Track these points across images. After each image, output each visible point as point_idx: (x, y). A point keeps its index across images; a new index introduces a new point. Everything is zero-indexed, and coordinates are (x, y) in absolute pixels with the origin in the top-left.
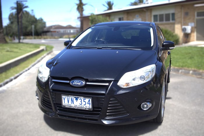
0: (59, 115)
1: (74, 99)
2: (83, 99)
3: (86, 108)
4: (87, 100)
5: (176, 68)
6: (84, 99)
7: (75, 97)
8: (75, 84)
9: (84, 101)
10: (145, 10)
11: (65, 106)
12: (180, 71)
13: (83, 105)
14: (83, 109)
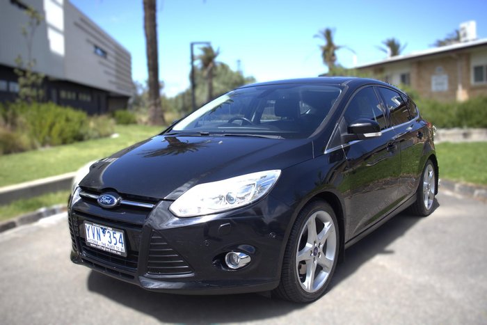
0: (83, 259)
1: (101, 231)
2: (112, 233)
3: (117, 251)
4: (118, 235)
5: (470, 184)
6: (114, 233)
7: (102, 228)
8: (102, 203)
9: (114, 237)
10: (453, 55)
11: (90, 243)
12: (477, 192)
13: (112, 244)
14: (114, 252)
